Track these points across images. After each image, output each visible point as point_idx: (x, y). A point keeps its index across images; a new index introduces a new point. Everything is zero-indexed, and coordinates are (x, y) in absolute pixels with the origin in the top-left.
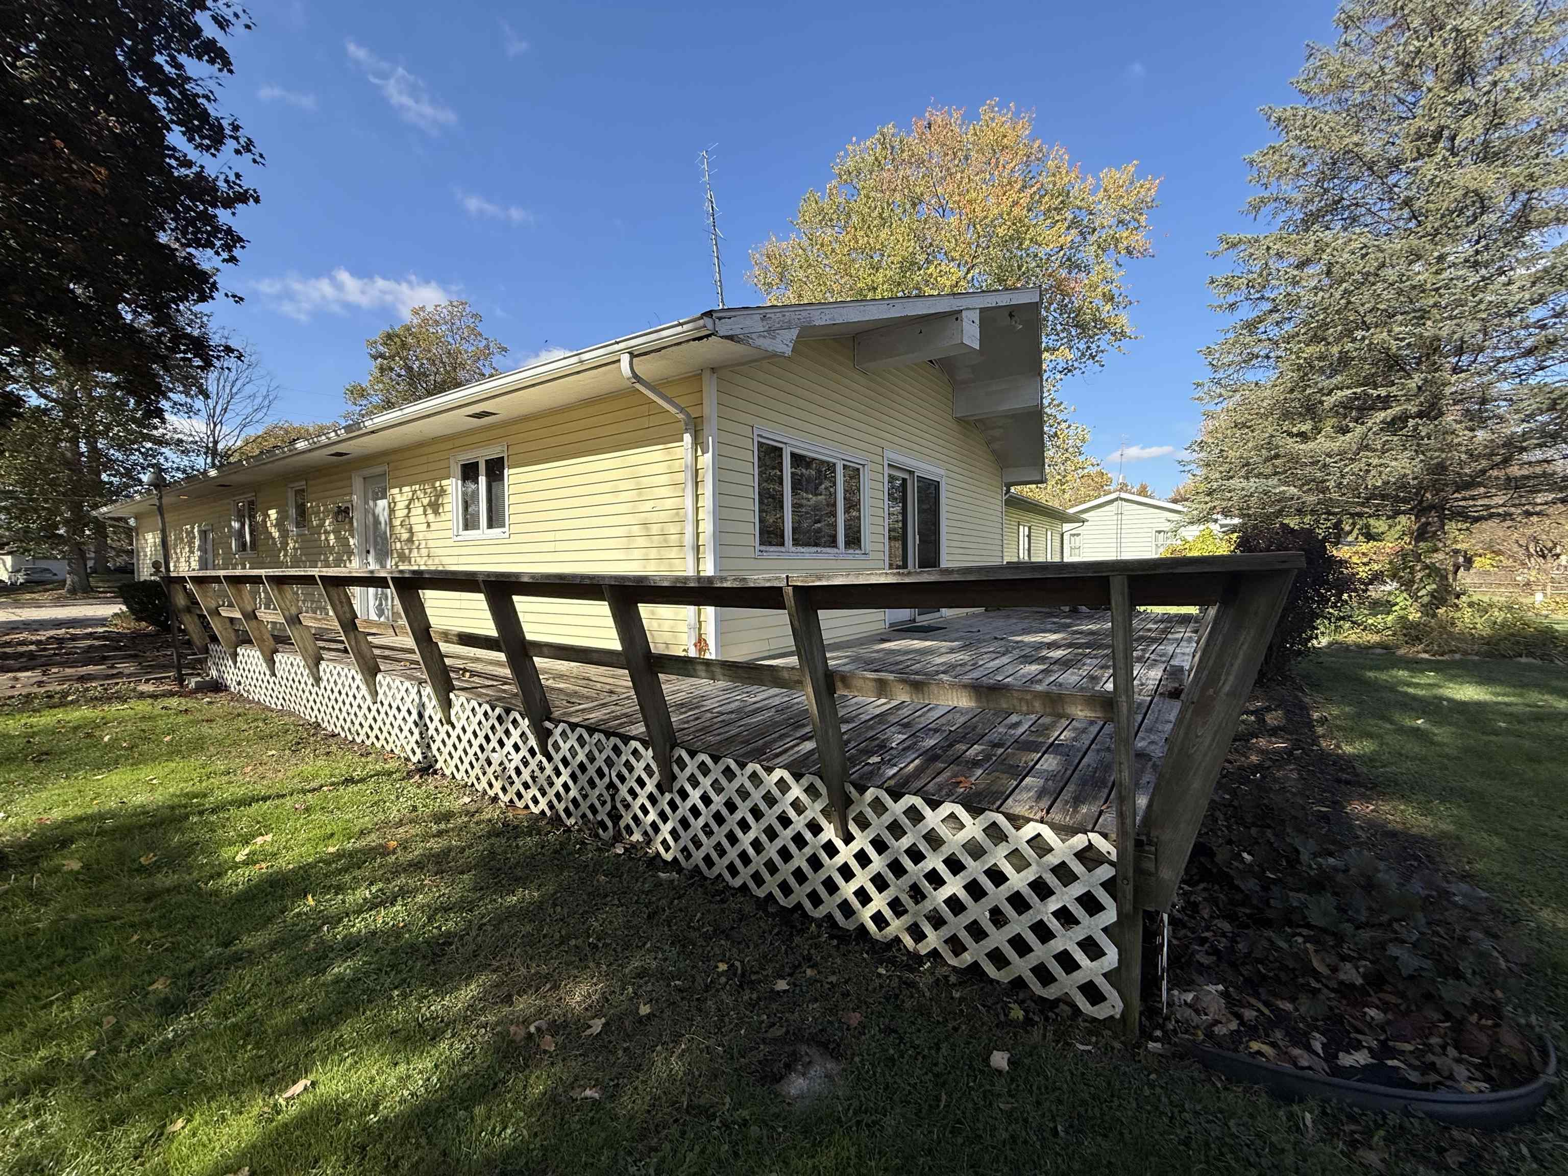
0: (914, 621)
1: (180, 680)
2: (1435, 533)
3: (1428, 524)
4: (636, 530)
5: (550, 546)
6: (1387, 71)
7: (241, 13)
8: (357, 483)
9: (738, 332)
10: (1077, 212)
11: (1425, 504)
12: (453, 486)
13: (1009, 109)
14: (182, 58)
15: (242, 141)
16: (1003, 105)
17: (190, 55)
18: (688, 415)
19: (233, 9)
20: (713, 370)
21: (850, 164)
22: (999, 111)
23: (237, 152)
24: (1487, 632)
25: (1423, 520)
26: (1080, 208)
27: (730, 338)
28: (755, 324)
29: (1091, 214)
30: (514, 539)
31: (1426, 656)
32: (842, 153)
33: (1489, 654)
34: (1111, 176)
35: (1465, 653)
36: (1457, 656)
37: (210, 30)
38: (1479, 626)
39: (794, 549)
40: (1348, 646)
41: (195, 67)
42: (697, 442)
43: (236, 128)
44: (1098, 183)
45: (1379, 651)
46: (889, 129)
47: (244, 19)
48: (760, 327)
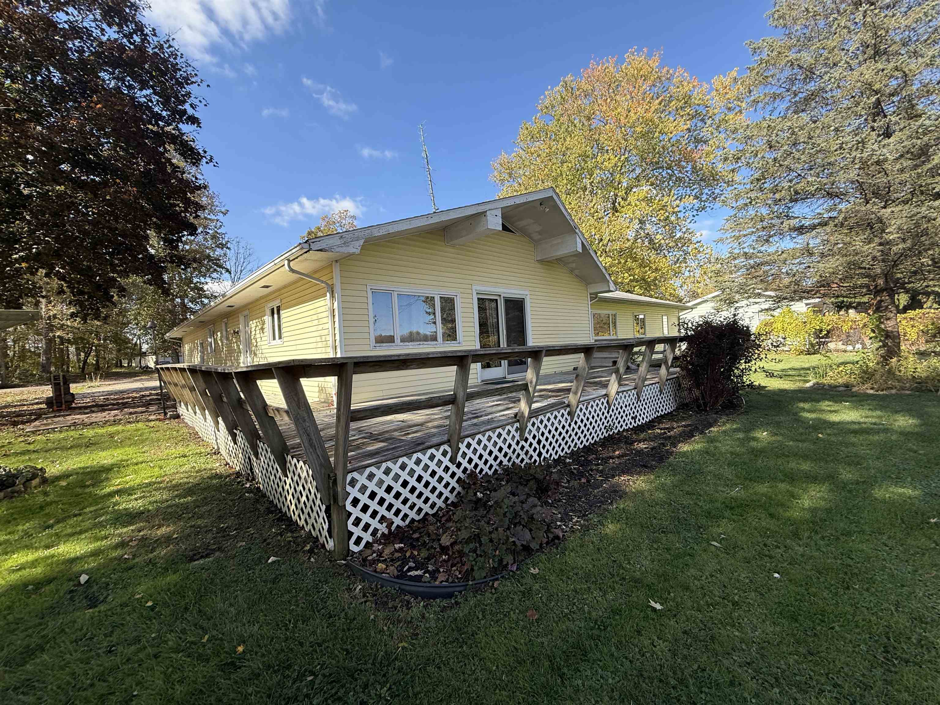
0: (505, 378)
1: (166, 414)
2: (887, 307)
3: (881, 301)
4: (318, 339)
5: (294, 348)
6: (810, 10)
7: (202, 100)
8: (242, 319)
9: (325, 246)
10: (697, 107)
11: (879, 288)
12: (267, 319)
13: (643, 52)
14: (181, 126)
15: (209, 158)
16: (639, 50)
17: (183, 123)
18: (327, 284)
19: (198, 99)
20: (336, 261)
21: (547, 102)
22: (638, 55)
23: (207, 163)
24: (924, 375)
25: (879, 298)
26: (698, 105)
27: (321, 250)
28: (336, 241)
29: (707, 107)
30: (285, 344)
31: (871, 392)
32: (542, 97)
33: (918, 390)
34: (717, 81)
35: (903, 389)
36: (894, 391)
37: (190, 111)
38: (919, 370)
39: (402, 344)
40: (824, 385)
41: (185, 128)
42: (332, 296)
43: (205, 152)
44: (711, 87)
45: (842, 389)
46: (569, 78)
47: (204, 102)
48: (339, 242)
